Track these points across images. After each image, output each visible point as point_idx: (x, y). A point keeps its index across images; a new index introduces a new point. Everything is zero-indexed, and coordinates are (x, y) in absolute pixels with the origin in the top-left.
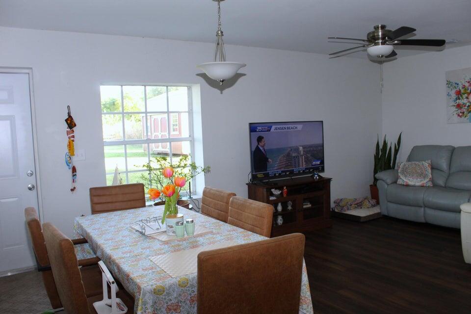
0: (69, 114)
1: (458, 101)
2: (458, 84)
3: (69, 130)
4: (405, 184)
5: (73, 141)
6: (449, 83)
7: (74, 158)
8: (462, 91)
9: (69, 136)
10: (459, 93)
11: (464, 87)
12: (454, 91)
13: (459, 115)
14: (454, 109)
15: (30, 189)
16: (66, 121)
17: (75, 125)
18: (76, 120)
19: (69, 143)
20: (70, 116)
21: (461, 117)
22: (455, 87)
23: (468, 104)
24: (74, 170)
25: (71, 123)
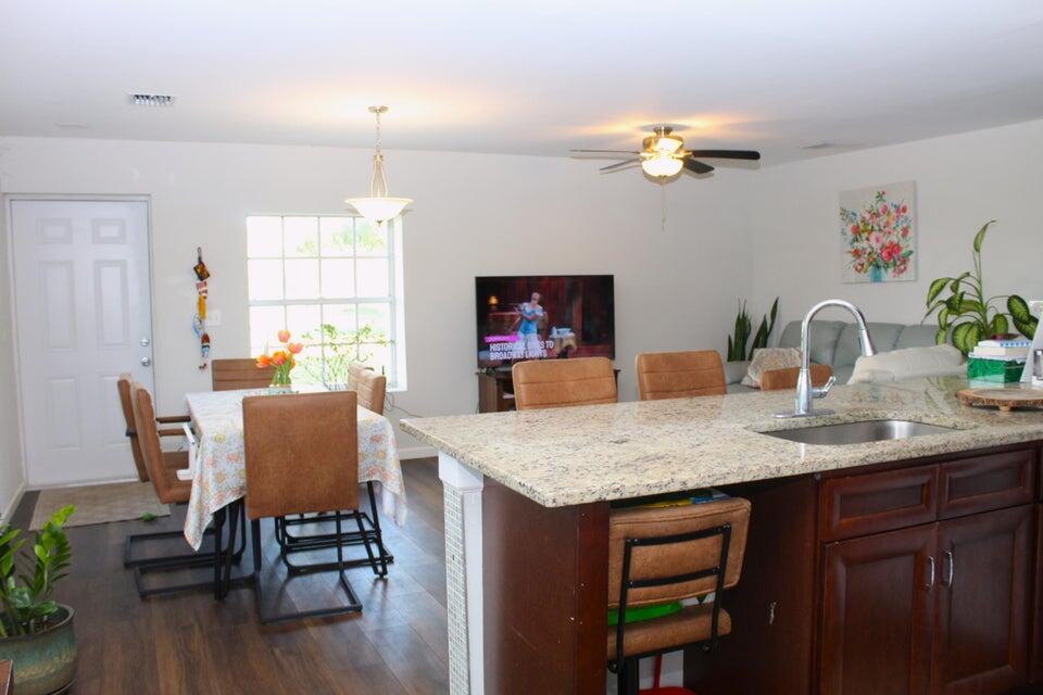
0: (200, 259)
1: (856, 244)
2: (855, 215)
3: (199, 281)
4: (754, 385)
5: (205, 297)
6: (844, 212)
7: (207, 322)
8: (861, 227)
9: (201, 290)
10: (857, 231)
11: (863, 220)
12: (850, 226)
13: (856, 269)
14: (850, 257)
15: (144, 364)
16: (195, 269)
17: (209, 275)
18: (209, 267)
19: (200, 299)
20: (200, 262)
21: (859, 271)
22: (852, 221)
23: (869, 250)
24: (206, 339)
25: (202, 273)
